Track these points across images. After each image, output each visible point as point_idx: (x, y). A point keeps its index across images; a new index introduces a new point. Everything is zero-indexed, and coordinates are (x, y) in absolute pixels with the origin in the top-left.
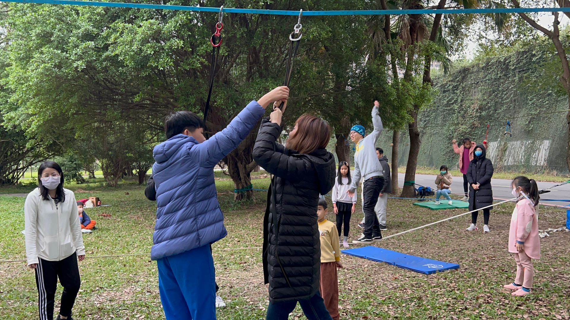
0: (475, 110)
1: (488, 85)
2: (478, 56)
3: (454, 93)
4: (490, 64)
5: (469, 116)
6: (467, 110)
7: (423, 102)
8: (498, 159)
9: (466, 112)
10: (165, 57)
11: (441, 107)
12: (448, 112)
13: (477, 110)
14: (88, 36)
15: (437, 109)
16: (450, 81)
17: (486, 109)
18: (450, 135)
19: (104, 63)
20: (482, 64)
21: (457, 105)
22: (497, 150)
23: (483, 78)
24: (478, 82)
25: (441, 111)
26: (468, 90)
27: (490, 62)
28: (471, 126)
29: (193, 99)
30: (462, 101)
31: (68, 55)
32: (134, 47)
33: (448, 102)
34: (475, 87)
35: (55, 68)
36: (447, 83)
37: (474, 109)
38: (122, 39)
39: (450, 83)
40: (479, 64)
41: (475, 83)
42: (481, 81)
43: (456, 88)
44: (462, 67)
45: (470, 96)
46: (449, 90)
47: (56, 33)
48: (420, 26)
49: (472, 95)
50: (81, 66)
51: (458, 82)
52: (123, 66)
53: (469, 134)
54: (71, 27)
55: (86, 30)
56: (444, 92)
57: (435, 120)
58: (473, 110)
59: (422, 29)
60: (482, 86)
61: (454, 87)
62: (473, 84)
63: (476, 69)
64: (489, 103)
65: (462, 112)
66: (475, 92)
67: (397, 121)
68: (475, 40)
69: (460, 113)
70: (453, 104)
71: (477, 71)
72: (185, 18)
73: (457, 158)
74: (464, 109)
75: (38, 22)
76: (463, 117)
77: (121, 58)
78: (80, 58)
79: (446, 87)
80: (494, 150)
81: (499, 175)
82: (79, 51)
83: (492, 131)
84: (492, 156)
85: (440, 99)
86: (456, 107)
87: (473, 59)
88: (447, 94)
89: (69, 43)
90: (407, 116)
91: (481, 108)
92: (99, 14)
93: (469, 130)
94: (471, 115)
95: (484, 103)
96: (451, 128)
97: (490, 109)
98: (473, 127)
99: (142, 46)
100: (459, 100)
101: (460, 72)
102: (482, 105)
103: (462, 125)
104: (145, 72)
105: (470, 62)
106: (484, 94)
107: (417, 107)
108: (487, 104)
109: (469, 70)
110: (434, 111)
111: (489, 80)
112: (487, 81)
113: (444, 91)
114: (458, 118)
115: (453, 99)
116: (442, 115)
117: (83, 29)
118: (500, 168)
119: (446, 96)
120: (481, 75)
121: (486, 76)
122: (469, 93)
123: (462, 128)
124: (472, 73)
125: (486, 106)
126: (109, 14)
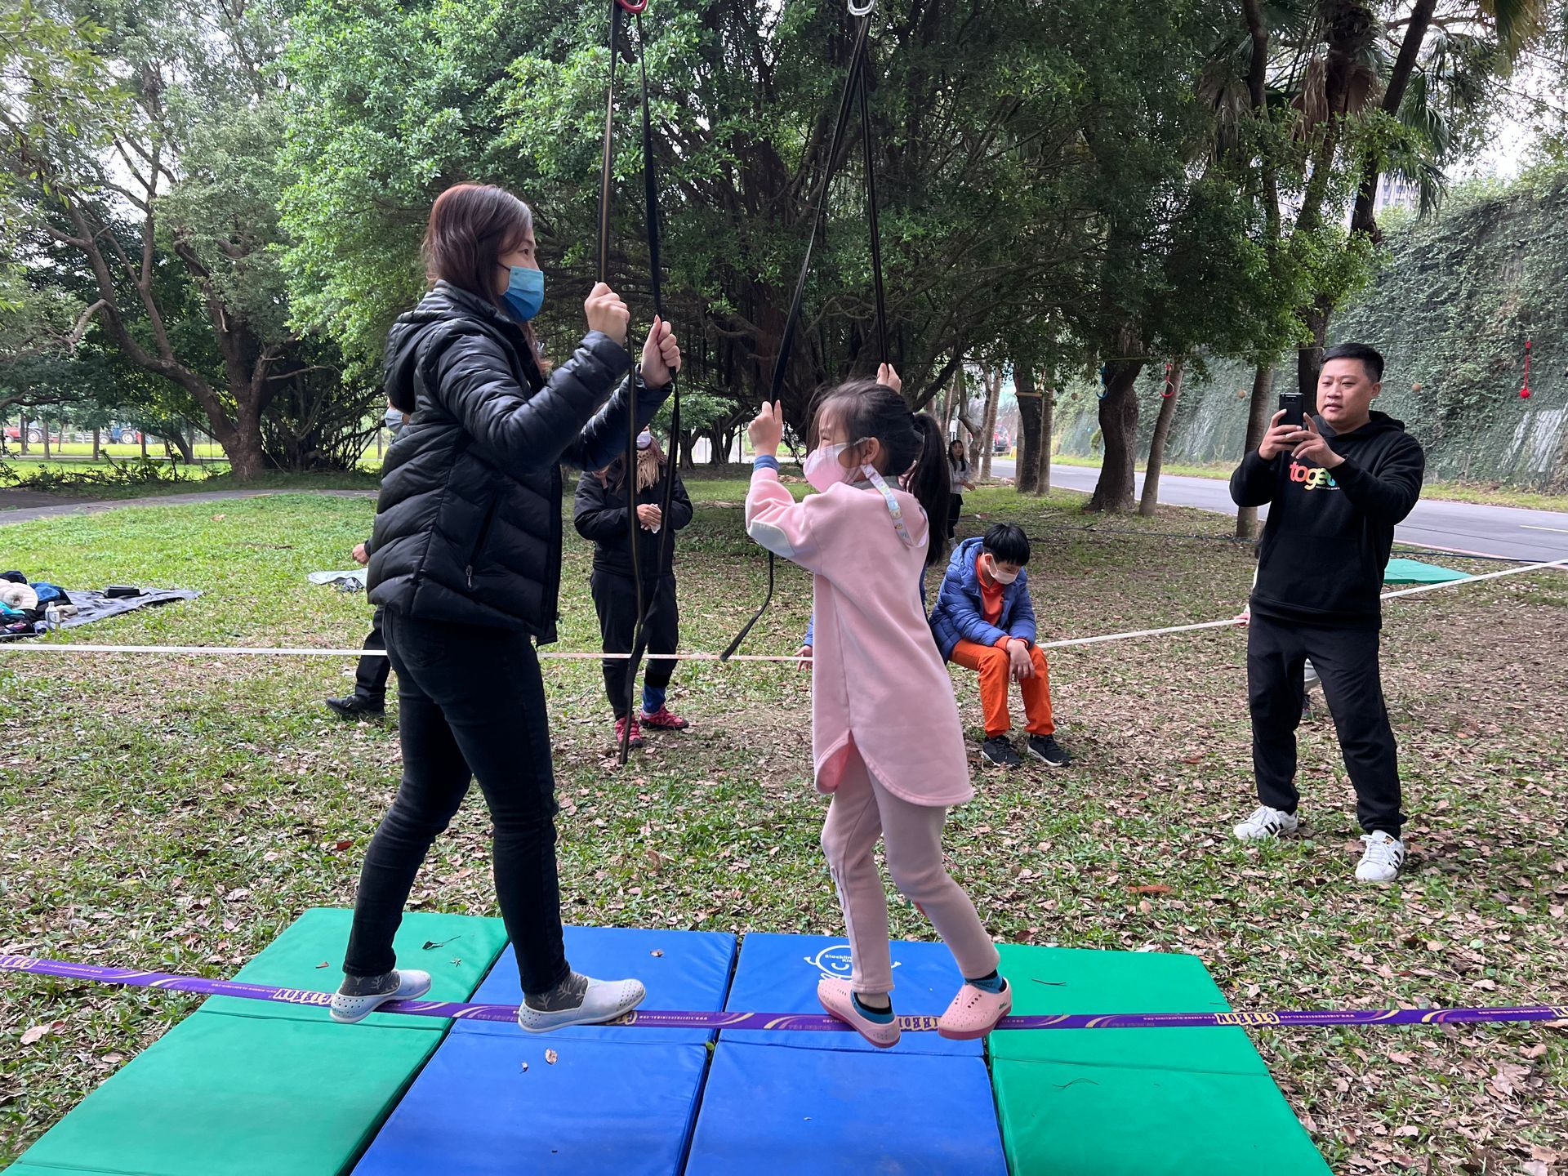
0: (1506, 322)
1: (1554, 251)
2: (1533, 169)
3: (1452, 273)
4: (1563, 191)
5: (1489, 336)
6: (1485, 320)
7: (1345, 287)
8: (1559, 458)
9: (1480, 326)
10: (632, 148)
11: (1408, 311)
12: (1427, 324)
13: (1513, 320)
14: (451, 96)
15: (1399, 318)
16: (1440, 240)
17: (1540, 319)
18: (1428, 387)
19: (491, 167)
20: (1542, 192)
21: (1456, 306)
22: (1560, 433)
23: (1540, 232)
24: (1525, 243)
25: (1408, 323)
26: (1493, 264)
27: (1564, 186)
28: (1491, 364)
29: (704, 262)
30: (1470, 296)
31: (402, 145)
32: (557, 123)
33: (1430, 297)
34: (1513, 258)
35: (373, 179)
36: (1432, 245)
37: (1506, 317)
38: (530, 102)
39: (1443, 245)
40: (1531, 192)
41: (1514, 246)
42: (1534, 241)
43: (1457, 258)
44: (1482, 201)
45: (1495, 283)
46: (1437, 265)
47: (376, 87)
48: (1357, 72)
49: (1502, 279)
50: (430, 171)
51: (1464, 243)
52: (535, 176)
53: (1483, 387)
54: (409, 72)
55: (446, 79)
56: (1423, 269)
57: (1388, 347)
58: (1501, 321)
59: (1363, 81)
60: (1534, 254)
61: (1452, 256)
62: (1508, 247)
63: (1521, 206)
64: (1549, 302)
65: (1469, 326)
66: (1512, 271)
67: (1265, 339)
68: (1523, 115)
69: (1462, 328)
70: (1443, 303)
71: (1523, 210)
72: (683, 40)
73: (1441, 452)
74: (1476, 318)
75: (335, 59)
76: (1472, 340)
77: (525, 152)
78: (428, 151)
79: (1430, 256)
80: (1551, 434)
81: (1558, 502)
82: (425, 133)
83: (1549, 380)
84: (1542, 449)
85: (1409, 290)
86: (1452, 310)
87: (1515, 176)
88: (1430, 275)
89: (406, 112)
90: (1295, 325)
91: (1525, 316)
92: (480, 39)
93: (1483, 374)
94: (1493, 334)
95: (1536, 300)
96: (1434, 370)
97: (1552, 319)
98: (1497, 367)
99: (577, 118)
100: (1464, 293)
101: (1474, 213)
102: (1528, 306)
103: (1464, 361)
104: (585, 190)
105: (1506, 186)
106: (1537, 277)
107: (1325, 301)
108: (1543, 304)
109: (1501, 208)
110: (1390, 322)
111: (1556, 237)
112: (1551, 239)
113: (1422, 266)
114: (1454, 342)
115: (1447, 289)
116: (1410, 333)
117: (438, 78)
118: (1562, 483)
119: (1427, 280)
120: (1535, 223)
121: (1551, 226)
122: (1495, 273)
123: (1465, 369)
124: (1511, 216)
125: (1542, 309)
126: (510, 38)
